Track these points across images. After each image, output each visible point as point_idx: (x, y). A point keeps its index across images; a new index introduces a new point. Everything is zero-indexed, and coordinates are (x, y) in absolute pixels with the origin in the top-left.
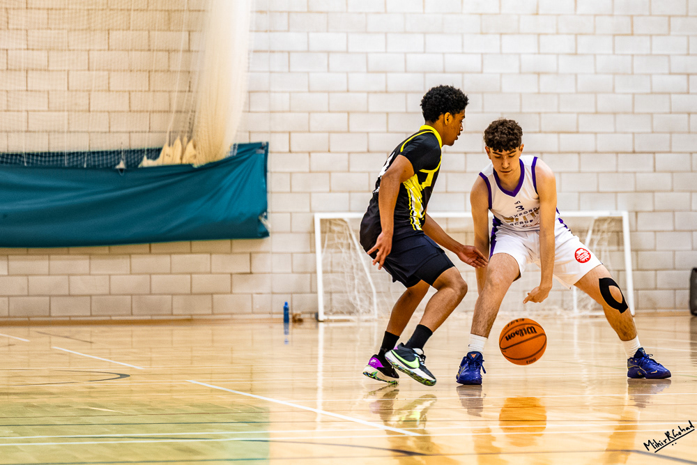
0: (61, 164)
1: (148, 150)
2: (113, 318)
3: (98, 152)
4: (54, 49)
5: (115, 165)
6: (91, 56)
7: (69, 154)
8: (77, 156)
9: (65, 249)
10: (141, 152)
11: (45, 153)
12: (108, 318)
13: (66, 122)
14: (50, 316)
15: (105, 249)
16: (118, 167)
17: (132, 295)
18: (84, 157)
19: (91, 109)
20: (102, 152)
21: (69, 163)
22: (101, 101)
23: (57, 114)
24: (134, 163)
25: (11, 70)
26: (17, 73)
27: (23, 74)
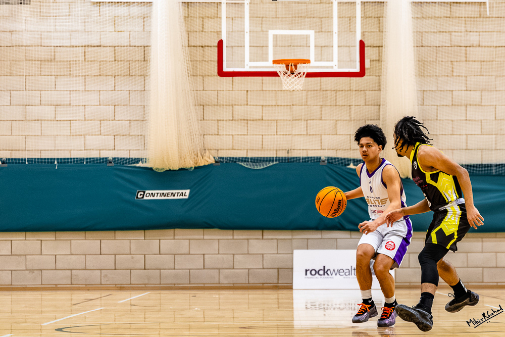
0: (491, 173)
4: (485, 90)
7: (497, 166)
8: (502, 167)
9: (494, 234)
11: (480, 165)
13: (494, 143)
14: (483, 282)
21: (497, 173)
23: (488, 136)
25: (455, 105)
26: (459, 107)
27: (463, 108)
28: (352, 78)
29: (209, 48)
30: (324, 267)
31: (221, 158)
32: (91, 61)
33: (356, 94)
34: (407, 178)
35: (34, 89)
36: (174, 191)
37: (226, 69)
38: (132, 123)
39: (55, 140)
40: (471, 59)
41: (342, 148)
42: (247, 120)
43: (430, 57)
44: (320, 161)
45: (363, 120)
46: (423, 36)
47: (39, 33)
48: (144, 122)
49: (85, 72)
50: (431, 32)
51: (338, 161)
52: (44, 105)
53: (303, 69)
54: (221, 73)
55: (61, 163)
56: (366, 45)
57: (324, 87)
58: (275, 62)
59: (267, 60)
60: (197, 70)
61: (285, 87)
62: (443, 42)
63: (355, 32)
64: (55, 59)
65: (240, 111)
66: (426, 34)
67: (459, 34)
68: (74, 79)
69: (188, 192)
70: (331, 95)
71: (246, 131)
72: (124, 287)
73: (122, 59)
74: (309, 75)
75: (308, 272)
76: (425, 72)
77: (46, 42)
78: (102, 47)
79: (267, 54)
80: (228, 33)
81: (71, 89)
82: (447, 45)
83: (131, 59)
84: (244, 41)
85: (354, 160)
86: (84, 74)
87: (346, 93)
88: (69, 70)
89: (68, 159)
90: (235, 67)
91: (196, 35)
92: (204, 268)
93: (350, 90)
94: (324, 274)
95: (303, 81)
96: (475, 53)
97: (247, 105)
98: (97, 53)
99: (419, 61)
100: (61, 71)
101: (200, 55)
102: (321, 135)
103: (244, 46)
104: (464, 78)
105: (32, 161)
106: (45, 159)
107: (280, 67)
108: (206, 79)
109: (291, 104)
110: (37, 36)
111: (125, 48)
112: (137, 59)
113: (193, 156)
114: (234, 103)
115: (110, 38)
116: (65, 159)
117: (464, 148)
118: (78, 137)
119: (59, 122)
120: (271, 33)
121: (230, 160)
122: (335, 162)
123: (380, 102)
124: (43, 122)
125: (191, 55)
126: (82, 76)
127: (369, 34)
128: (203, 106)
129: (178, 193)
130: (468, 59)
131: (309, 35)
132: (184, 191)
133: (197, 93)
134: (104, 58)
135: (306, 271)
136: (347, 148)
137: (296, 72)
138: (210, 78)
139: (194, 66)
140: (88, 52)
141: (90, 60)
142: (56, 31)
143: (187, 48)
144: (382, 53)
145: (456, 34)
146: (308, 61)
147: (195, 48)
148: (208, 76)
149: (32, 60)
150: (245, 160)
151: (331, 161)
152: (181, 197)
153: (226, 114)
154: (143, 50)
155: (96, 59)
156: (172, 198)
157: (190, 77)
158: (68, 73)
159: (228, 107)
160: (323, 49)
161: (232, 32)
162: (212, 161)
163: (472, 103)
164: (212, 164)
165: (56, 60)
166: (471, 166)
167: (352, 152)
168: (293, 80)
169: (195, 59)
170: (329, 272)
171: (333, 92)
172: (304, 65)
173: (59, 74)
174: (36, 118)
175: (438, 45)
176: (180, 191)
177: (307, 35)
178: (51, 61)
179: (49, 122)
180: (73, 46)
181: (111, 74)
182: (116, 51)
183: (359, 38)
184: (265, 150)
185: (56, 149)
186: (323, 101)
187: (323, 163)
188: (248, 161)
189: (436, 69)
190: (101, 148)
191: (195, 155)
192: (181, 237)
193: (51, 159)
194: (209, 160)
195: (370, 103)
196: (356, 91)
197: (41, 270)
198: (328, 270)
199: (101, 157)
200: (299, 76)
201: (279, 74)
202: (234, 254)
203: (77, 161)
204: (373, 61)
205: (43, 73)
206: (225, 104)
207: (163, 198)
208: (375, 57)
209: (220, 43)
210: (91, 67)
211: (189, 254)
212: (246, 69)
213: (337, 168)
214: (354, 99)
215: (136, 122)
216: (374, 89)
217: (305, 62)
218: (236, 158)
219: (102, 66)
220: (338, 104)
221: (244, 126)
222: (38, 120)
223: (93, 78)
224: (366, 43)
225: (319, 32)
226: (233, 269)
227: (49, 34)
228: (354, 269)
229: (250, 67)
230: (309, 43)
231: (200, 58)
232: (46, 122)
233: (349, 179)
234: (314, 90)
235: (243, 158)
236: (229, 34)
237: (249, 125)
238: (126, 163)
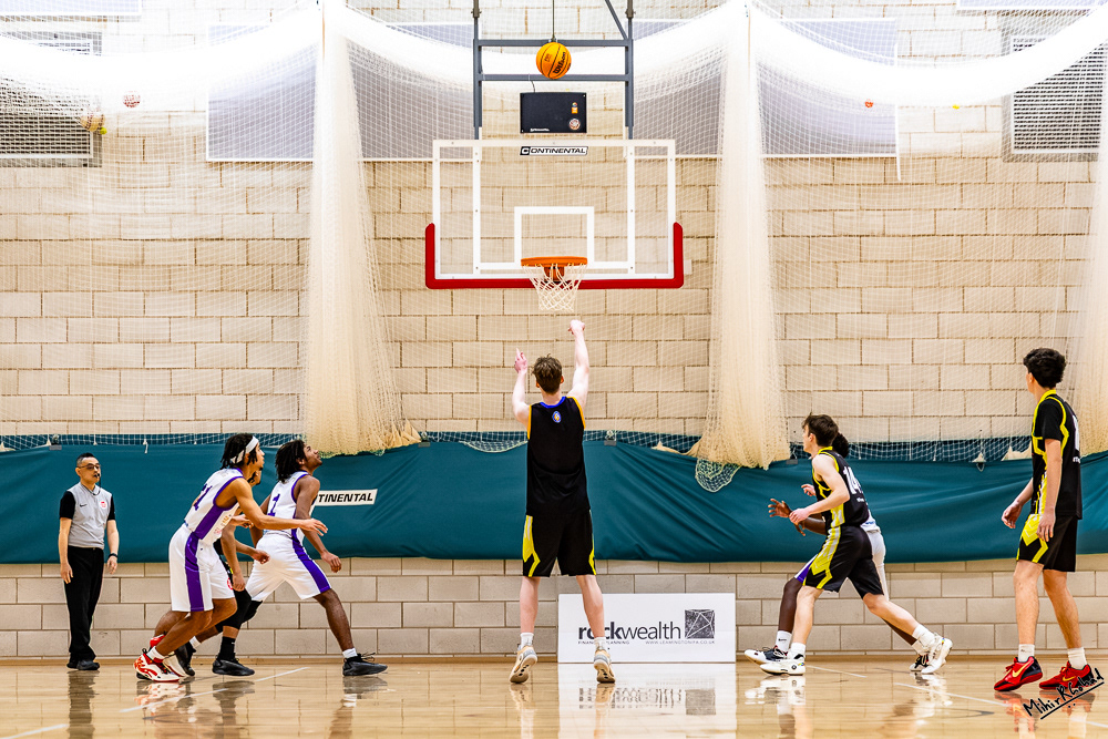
0: (904, 457)
1: (1014, 438)
2: (971, 653)
3: (951, 442)
4: (895, 313)
5: (972, 459)
6: (941, 319)
7: (915, 445)
8: (925, 448)
9: (910, 566)
10: (1005, 441)
11: (885, 444)
12: (965, 653)
13: (910, 404)
14: (891, 650)
15: (960, 566)
16: (975, 461)
17: (995, 624)
18: (933, 448)
19: (942, 388)
20: (956, 442)
21: (914, 456)
22: (952, 378)
23: (899, 393)
24: (997, 455)
25: (841, 339)
26: (849, 342)
27: (856, 344)
28: (660, 290)
29: (411, 241)
30: (612, 624)
31: (431, 433)
32: (207, 266)
33: (667, 321)
34: (757, 467)
35: (107, 314)
36: (350, 492)
37: (439, 275)
38: (277, 374)
39: (144, 404)
40: (869, 259)
41: (642, 415)
42: (477, 367)
43: (797, 255)
44: (604, 439)
45: (678, 366)
46: (785, 217)
47: (117, 216)
48: (298, 371)
49: (196, 285)
50: (799, 211)
51: (637, 438)
52: (126, 342)
53: (574, 274)
54: (432, 283)
55: (154, 442)
56: (684, 235)
57: (610, 309)
58: (525, 262)
59: (511, 260)
60: (389, 281)
61: (544, 307)
62: (819, 228)
63: (666, 211)
64: (143, 262)
65: (464, 352)
66: (791, 214)
67: (849, 213)
68: (177, 296)
69: (374, 493)
70: (624, 323)
71: (475, 386)
72: (263, 660)
73: (260, 262)
74: (585, 285)
75: (585, 633)
76: (789, 282)
77: (128, 233)
78: (225, 242)
79: (512, 251)
80: (443, 215)
81: (172, 315)
82: (827, 234)
83: (275, 261)
84: (471, 230)
85: (664, 435)
86: (194, 288)
87: (651, 318)
88: (167, 280)
89: (166, 436)
90: (455, 273)
91: (389, 218)
92: (402, 627)
93: (657, 314)
94: (613, 637)
95: (573, 297)
96: (878, 248)
97: (477, 340)
98: (217, 251)
99: (778, 262)
100: (153, 283)
101: (394, 254)
102: (607, 393)
103: (471, 238)
104: (856, 291)
105: (104, 440)
106: (126, 436)
107: (535, 272)
108: (405, 296)
109: (554, 338)
110: (112, 222)
111: (265, 241)
112: (286, 262)
113: (384, 430)
114: (454, 337)
115: (238, 225)
116: (160, 436)
117: (858, 413)
118: (184, 397)
119: (150, 372)
120: (519, 211)
121: (447, 438)
122: (631, 439)
123: (709, 334)
124: (122, 372)
125: (378, 253)
126: (191, 291)
127: (691, 215)
128: (401, 342)
129: (357, 495)
130: (863, 258)
131: (586, 215)
132: (367, 492)
133: (390, 321)
134: (228, 260)
135: (581, 630)
136: (652, 416)
137: (563, 280)
138: (412, 293)
139: (384, 272)
140: (201, 249)
141: (204, 263)
142: (146, 213)
143: (373, 241)
144: (713, 247)
145: (843, 213)
146: (581, 261)
147: (386, 241)
148: (409, 290)
149: (104, 265)
150: (474, 437)
151: (623, 438)
152: (363, 502)
153: (439, 356)
154: (296, 246)
155: (214, 261)
156: (347, 503)
157: (377, 294)
158: (167, 286)
159: (443, 344)
160: (608, 241)
161: (451, 213)
162: (416, 439)
163: (871, 335)
164: (415, 445)
165: (146, 263)
166: (869, 446)
167: (660, 421)
168: (558, 293)
169: (387, 260)
170: (620, 633)
171: (627, 318)
172: (577, 267)
173: (151, 288)
174: (112, 365)
175: (811, 234)
176: (361, 492)
177: (581, 215)
178: (137, 265)
179: (134, 372)
180: (175, 240)
181: (240, 287)
182: (250, 248)
183: (672, 220)
184: (507, 419)
185: (147, 418)
186: (609, 333)
187: (610, 443)
188: (479, 440)
189: (808, 276)
190: (223, 418)
191: (386, 428)
192: (362, 573)
193: (137, 436)
194: (410, 437)
195: (692, 336)
196: (667, 315)
197: (120, 630)
198: (619, 629)
199: (224, 433)
200: (568, 286)
201: (534, 283)
202: (454, 602)
203: (182, 440)
204: (697, 262)
205: (123, 287)
206: (438, 339)
207: (331, 503)
208: (701, 256)
209: (430, 230)
210: (207, 276)
211: (376, 602)
212: (476, 275)
213: (634, 449)
214: (663, 329)
215: (283, 371)
216: (698, 312)
217: (577, 261)
218: (458, 434)
219: (224, 275)
220: (635, 338)
221: (472, 378)
222: (115, 369)
223: (210, 295)
224: (685, 232)
225: (602, 212)
226: (454, 627)
227: (134, 218)
228: (665, 628)
229: (482, 272)
230: (586, 232)
231: (394, 260)
232: (128, 371)
233: (656, 469)
234: (593, 315)
235: (469, 433)
236: (445, 217)
237: (480, 376)
238: (266, 443)
